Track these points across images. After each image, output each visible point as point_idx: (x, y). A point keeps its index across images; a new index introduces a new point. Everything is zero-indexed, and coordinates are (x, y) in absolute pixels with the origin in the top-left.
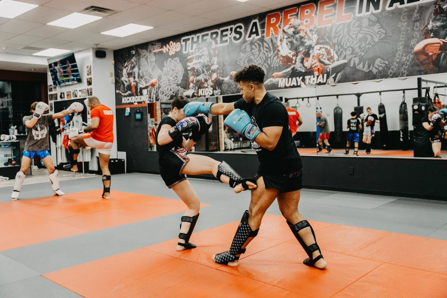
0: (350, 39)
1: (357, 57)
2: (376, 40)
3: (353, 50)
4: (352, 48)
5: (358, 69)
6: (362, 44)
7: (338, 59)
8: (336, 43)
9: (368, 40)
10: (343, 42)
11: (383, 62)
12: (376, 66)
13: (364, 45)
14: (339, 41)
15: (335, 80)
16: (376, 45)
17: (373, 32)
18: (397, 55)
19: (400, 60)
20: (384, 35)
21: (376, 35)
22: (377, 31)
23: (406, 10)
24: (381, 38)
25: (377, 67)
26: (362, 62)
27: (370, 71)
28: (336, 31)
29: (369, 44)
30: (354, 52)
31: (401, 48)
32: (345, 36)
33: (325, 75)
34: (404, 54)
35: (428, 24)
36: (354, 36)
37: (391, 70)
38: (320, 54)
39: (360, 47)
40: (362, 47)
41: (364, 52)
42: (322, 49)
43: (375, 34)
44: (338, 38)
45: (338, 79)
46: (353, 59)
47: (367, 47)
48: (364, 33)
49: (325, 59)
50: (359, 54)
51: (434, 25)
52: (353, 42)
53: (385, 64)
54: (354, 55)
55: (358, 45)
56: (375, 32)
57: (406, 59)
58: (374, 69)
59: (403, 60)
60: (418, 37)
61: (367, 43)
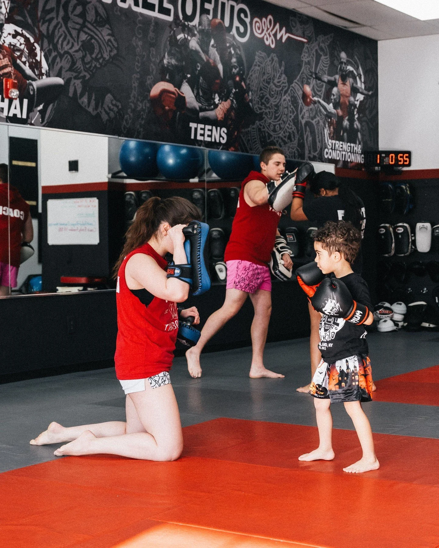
0: (69, 37)
1: (79, 79)
2: (106, 56)
3: (74, 63)
4: (71, 56)
5: (81, 104)
6: (86, 54)
7: (49, 73)
8: (45, 33)
9: (95, 51)
10: (57, 38)
11: (114, 102)
12: (105, 106)
13: (88, 58)
14: (50, 32)
15: (43, 118)
16: (106, 65)
17: (102, 39)
18: (132, 96)
19: (136, 107)
20: (115, 52)
21: (105, 47)
22: (107, 38)
23: (140, 18)
24: (112, 54)
25: (107, 109)
26: (87, 93)
27: (98, 116)
28: (44, 7)
29: (97, 59)
30: (75, 67)
31: (136, 84)
32: (59, 26)
33: (26, 101)
34: (139, 98)
35: (164, 56)
36: (74, 33)
37: (124, 123)
38: (15, 48)
39: (83, 59)
40: (86, 61)
41: (89, 74)
42: (19, 37)
43: (104, 42)
44: (49, 25)
45: (49, 117)
46: (73, 81)
47: (93, 65)
48: (89, 35)
49: (24, 63)
50: (81, 75)
51: (170, 61)
52: (73, 45)
53: (117, 107)
54: (75, 74)
55: (80, 54)
56: (105, 40)
57: (142, 107)
58: (103, 111)
59: (139, 108)
60: (154, 73)
61: (94, 56)
